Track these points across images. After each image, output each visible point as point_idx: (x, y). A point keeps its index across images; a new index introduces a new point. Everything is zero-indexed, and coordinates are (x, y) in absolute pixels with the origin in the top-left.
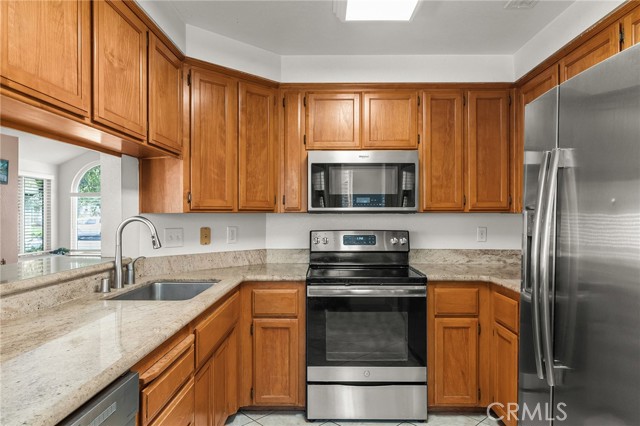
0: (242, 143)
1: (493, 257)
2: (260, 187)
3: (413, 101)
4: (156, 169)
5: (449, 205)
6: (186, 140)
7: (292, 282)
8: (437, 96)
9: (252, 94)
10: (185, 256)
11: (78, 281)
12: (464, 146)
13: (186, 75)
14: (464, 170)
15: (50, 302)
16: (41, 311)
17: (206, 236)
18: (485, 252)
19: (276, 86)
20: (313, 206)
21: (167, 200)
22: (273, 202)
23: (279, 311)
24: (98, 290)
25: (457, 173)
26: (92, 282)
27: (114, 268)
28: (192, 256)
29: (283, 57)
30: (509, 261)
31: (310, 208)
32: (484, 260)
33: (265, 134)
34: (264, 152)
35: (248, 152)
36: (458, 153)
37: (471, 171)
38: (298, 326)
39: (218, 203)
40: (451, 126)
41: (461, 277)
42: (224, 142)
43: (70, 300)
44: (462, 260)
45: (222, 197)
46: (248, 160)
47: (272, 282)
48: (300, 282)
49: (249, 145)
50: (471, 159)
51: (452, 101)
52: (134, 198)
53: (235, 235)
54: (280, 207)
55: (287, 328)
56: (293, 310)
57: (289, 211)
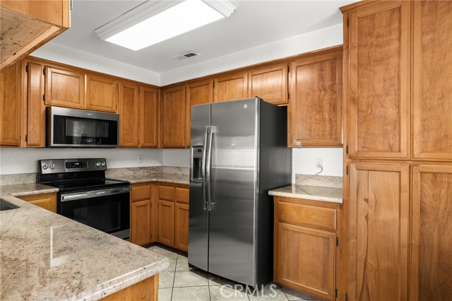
1: (145, 171)
2: (11, 128)
3: (114, 86)
5: (132, 144)
7: (47, 194)
8: (127, 86)
12: (139, 115)
14: (139, 126)
18: (142, 168)
20: (54, 143)
22: (19, 139)
25: (135, 127)
30: (152, 172)
31: (52, 145)
32: (141, 173)
34: (14, 103)
35: (4, 102)
36: (136, 117)
37: (142, 127)
40: (133, 103)
41: (144, 180)
44: (131, 173)
46: (4, 108)
47: (32, 196)
48: (53, 193)
49: (5, 96)
50: (142, 121)
51: (133, 89)
54: (23, 144)
57: (31, 146)
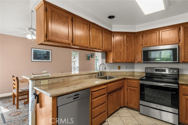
0: (126, 47)
2: (130, 57)
4: (108, 54)
6: (113, 48)
7: (136, 79)
9: (128, 36)
10: (115, 72)
11: (92, 74)
13: (113, 35)
15: (87, 77)
16: (86, 78)
17: (119, 68)
19: (135, 33)
21: (110, 60)
22: (134, 60)
23: (133, 86)
24: (96, 76)
26: (95, 75)
27: (99, 73)
28: (116, 72)
29: (136, 26)
33: (132, 45)
34: (132, 49)
35: (127, 49)
38: (138, 90)
39: (119, 61)
42: (121, 48)
43: (91, 77)
45: (121, 59)
46: (127, 51)
47: (131, 79)
48: (138, 79)
49: (127, 47)
52: (104, 60)
53: (126, 68)
54: (136, 62)
55: (135, 90)
56: (137, 86)
57: (138, 62)
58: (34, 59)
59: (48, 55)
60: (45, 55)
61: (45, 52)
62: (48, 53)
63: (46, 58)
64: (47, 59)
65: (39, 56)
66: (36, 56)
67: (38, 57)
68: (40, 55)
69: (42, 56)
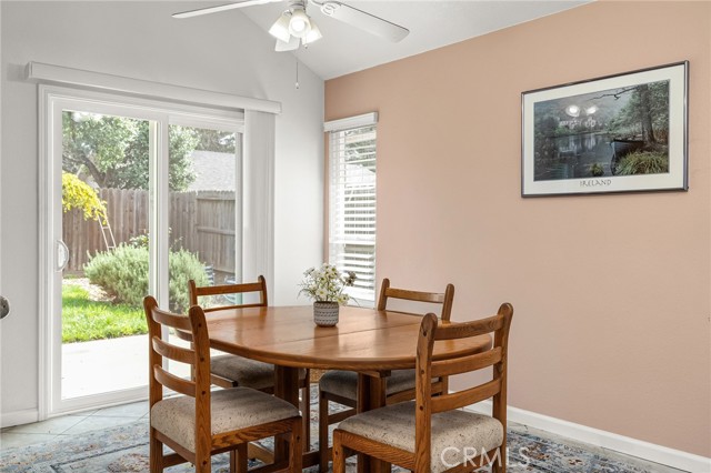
58: (538, 177)
59: (650, 119)
60: (624, 131)
61: (626, 99)
62: (651, 101)
63: (633, 158)
64: (640, 170)
65: (573, 147)
66: (553, 151)
67: (565, 159)
68: (581, 133)
69: (591, 143)
